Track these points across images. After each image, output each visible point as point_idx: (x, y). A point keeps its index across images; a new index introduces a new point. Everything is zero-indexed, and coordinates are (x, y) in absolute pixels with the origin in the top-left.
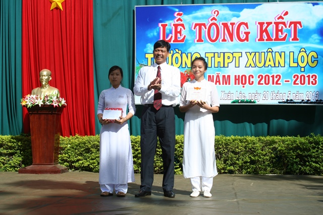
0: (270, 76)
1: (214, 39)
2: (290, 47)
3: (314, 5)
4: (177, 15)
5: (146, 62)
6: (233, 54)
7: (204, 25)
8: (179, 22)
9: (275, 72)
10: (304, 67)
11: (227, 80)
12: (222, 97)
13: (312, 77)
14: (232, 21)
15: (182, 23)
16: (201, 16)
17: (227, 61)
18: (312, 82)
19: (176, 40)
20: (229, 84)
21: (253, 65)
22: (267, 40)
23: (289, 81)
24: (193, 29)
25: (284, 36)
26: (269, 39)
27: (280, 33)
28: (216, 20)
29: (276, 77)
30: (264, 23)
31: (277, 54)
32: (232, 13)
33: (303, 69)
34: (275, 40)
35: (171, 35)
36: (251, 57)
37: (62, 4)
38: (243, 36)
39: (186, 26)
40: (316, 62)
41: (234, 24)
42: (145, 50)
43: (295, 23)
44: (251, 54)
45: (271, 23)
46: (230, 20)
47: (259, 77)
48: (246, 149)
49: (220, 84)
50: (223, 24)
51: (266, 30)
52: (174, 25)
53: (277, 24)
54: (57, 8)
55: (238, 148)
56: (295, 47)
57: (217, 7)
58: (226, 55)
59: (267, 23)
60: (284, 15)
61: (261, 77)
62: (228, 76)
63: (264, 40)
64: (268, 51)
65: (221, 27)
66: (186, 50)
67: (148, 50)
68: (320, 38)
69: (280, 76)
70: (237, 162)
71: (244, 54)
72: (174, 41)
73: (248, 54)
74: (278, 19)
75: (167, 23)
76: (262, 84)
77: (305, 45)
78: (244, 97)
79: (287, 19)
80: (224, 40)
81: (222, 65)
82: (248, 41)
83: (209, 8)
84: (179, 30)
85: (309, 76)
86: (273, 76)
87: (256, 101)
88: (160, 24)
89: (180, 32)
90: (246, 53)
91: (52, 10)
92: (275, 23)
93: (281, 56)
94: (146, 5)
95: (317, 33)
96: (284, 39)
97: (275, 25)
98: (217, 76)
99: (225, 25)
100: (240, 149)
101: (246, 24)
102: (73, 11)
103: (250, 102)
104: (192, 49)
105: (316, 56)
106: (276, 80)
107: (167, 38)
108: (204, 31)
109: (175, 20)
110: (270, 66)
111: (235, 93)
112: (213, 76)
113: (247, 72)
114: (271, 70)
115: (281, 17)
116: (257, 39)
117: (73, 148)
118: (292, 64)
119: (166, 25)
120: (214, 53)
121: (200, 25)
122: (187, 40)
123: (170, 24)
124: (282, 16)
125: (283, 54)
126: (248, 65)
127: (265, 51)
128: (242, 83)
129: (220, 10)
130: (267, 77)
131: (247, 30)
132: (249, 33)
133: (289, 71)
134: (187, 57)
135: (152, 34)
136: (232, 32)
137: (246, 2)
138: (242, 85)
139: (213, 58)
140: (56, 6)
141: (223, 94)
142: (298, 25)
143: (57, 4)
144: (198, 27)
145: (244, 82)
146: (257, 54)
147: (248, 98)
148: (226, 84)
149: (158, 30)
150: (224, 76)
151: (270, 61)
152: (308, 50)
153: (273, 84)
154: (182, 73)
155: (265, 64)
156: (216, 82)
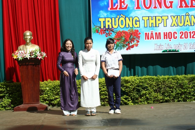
0: (188, 32)
1: (148, 7)
5: (100, 24)
6: (162, 17)
9: (191, 29)
11: (158, 36)
12: (156, 48)
17: (158, 22)
19: (121, 8)
20: (160, 39)
21: (176, 25)
22: (185, 7)
26: (186, 6)
27: (194, 2)
29: (192, 33)
31: (192, 17)
34: (190, 7)
35: (117, 4)
36: (174, 19)
38: (168, 4)
42: (98, 15)
44: (174, 17)
47: (180, 33)
48: (177, 84)
49: (153, 39)
58: (157, 18)
61: (182, 33)
62: (159, 33)
63: (183, 7)
64: (186, 15)
66: (128, 15)
67: (101, 15)
71: (170, 17)
72: (119, 9)
73: (173, 17)
76: (183, 38)
78: (171, 47)
80: (155, 7)
81: (154, 26)
82: (172, 8)
86: (190, 33)
87: (179, 50)
89: (124, 2)
90: (171, 16)
93: (194, 18)
98: (151, 33)
103: (175, 51)
104: (133, 14)
106: (192, 35)
107: (114, 7)
108: (141, 1)
110: (188, 25)
111: (164, 45)
112: (148, 33)
113: (172, 30)
114: (189, 28)
116: (178, 7)
117: (50, 90)
120: (149, 17)
126: (173, 25)
127: (184, 15)
130: (186, 33)
132: (172, 2)
135: (103, 4)
136: (161, 1)
138: (169, 39)
139: (148, 21)
141: (156, 46)
145: (170, 37)
146: (179, 17)
147: (173, 48)
148: (158, 39)
150: (156, 33)
151: (187, 22)
153: (190, 38)
154: (126, 32)
155: (184, 24)
156: (151, 37)
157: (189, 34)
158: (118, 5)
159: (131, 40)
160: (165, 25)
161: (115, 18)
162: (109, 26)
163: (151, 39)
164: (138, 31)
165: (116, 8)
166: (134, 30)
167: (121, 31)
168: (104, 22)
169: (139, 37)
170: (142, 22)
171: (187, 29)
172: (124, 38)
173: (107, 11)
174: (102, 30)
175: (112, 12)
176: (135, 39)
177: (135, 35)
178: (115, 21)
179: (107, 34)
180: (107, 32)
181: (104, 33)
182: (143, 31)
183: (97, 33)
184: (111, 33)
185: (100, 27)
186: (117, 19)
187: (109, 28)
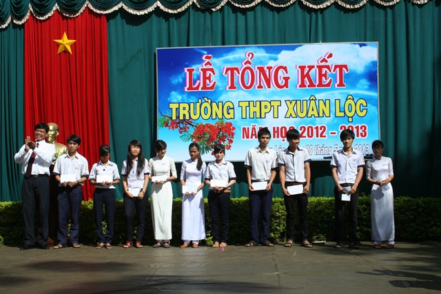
0: (314, 127)
1: (248, 85)
2: (336, 94)
3: (361, 46)
4: (206, 58)
5: (170, 113)
6: (270, 103)
7: (237, 69)
8: (208, 67)
9: (319, 122)
10: (352, 117)
13: (361, 128)
14: (269, 65)
15: (211, 67)
16: (232, 59)
17: (264, 111)
18: (361, 134)
19: (204, 87)
21: (294, 115)
22: (309, 86)
23: (335, 133)
24: (224, 74)
25: (328, 81)
26: (312, 85)
27: (324, 78)
28: (250, 63)
29: (321, 129)
30: (305, 67)
31: (321, 102)
32: (268, 55)
33: (350, 120)
34: (318, 86)
35: (198, 81)
36: (291, 106)
37: (71, 46)
38: (281, 82)
39: (216, 71)
40: (365, 111)
41: (271, 68)
42: (169, 99)
43: (341, 67)
44: (291, 103)
45: (313, 67)
46: (267, 63)
47: (301, 129)
50: (258, 68)
51: (308, 75)
52: (202, 70)
53: (320, 68)
54: (66, 51)
55: (278, 211)
56: (341, 94)
57: (251, 49)
58: (263, 104)
59: (308, 67)
60: (328, 58)
61: (303, 129)
63: (305, 86)
64: (311, 99)
65: (256, 72)
66: (216, 99)
67: (172, 99)
68: (369, 83)
69: (325, 128)
70: (278, 228)
71: (283, 103)
72: (202, 89)
73: (288, 102)
74: (321, 62)
75: (194, 67)
76: (305, 137)
77: (352, 92)
79: (331, 62)
80: (260, 87)
81: (258, 116)
82: (287, 87)
83: (243, 50)
84: (208, 76)
85: (357, 127)
86: (317, 128)
88: (186, 69)
89: (209, 78)
90: (285, 101)
91: (60, 54)
92: (318, 67)
93: (325, 104)
94: (169, 46)
95: (366, 78)
96: (328, 85)
97: (317, 69)
98: (253, 128)
99: (261, 69)
100: (281, 213)
101: (285, 69)
102: (84, 55)
104: (223, 98)
105: (365, 104)
106: (320, 132)
107: (194, 85)
108: (237, 76)
109: (204, 64)
110: (313, 116)
112: (248, 128)
113: (288, 123)
114: (315, 120)
115: (324, 60)
116: (298, 86)
118: (339, 114)
119: (193, 70)
120: (249, 102)
121: (232, 70)
122: (217, 87)
123: (197, 68)
124: (326, 58)
125: (327, 102)
126: (288, 116)
128: (282, 137)
129: (255, 52)
130: (310, 129)
131: (286, 75)
132: (289, 78)
133: (336, 121)
134: (218, 107)
135: (176, 81)
136: (269, 77)
137: (285, 43)
139: (248, 108)
140: (63, 50)
142: (344, 68)
143: (65, 47)
144: (229, 72)
145: (283, 135)
146: (298, 102)
149: (183, 76)
151: (313, 110)
152: (356, 97)
153: (317, 136)
154: (212, 126)
155: (307, 113)
156: (252, 135)
157: (315, 131)
158: (200, 83)
159: (220, 139)
160: (276, 116)
161: (195, 104)
162: (184, 115)
163: (252, 138)
164: (231, 124)
165: (197, 88)
166: (225, 122)
167: (204, 124)
168: (178, 109)
169: (233, 134)
170: (238, 110)
171: (312, 122)
172: (208, 136)
173: (182, 92)
174: (173, 122)
175: (190, 94)
176: (226, 137)
177: (226, 131)
178: (195, 108)
179: (181, 129)
180: (182, 126)
181: (177, 127)
182: (239, 124)
183: (166, 126)
184: (188, 128)
185: (171, 118)
186: (198, 105)
187: (184, 119)
